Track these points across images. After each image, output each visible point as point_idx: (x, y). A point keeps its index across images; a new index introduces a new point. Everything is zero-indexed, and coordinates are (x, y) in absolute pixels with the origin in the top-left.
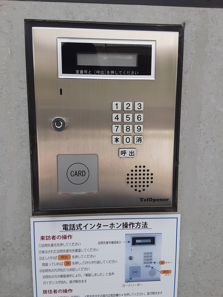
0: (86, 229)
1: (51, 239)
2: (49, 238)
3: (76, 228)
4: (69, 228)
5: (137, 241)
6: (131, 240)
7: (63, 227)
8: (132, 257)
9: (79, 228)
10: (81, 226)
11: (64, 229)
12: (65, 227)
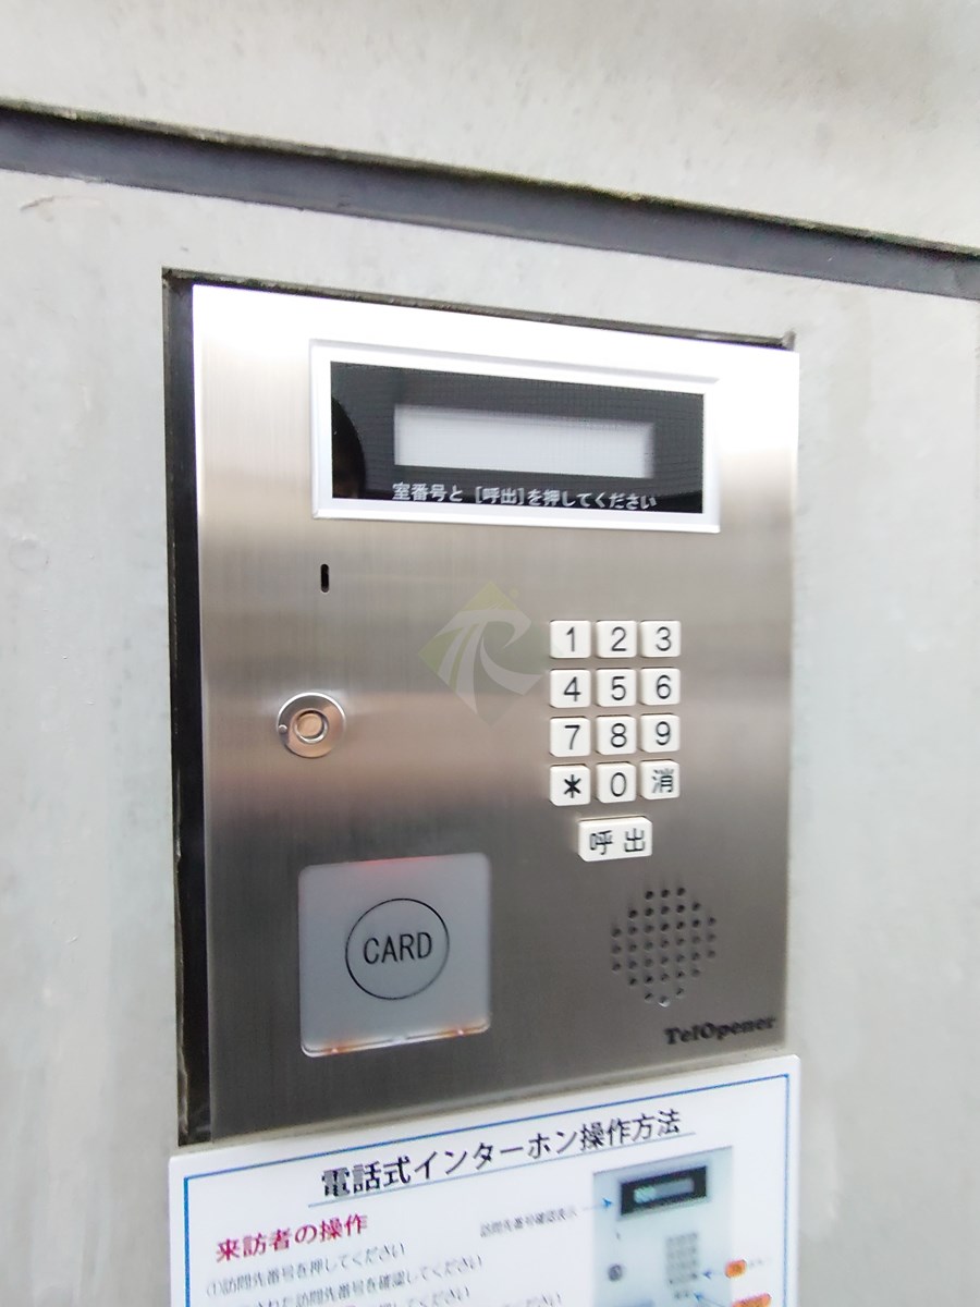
0: (427, 1176)
1: (270, 1248)
2: (258, 1242)
3: (384, 1179)
4: (350, 1187)
5: (641, 1195)
6: (614, 1196)
7: (324, 1184)
8: (619, 1267)
9: (396, 1176)
10: (404, 1166)
11: (327, 1193)
12: (335, 1184)
